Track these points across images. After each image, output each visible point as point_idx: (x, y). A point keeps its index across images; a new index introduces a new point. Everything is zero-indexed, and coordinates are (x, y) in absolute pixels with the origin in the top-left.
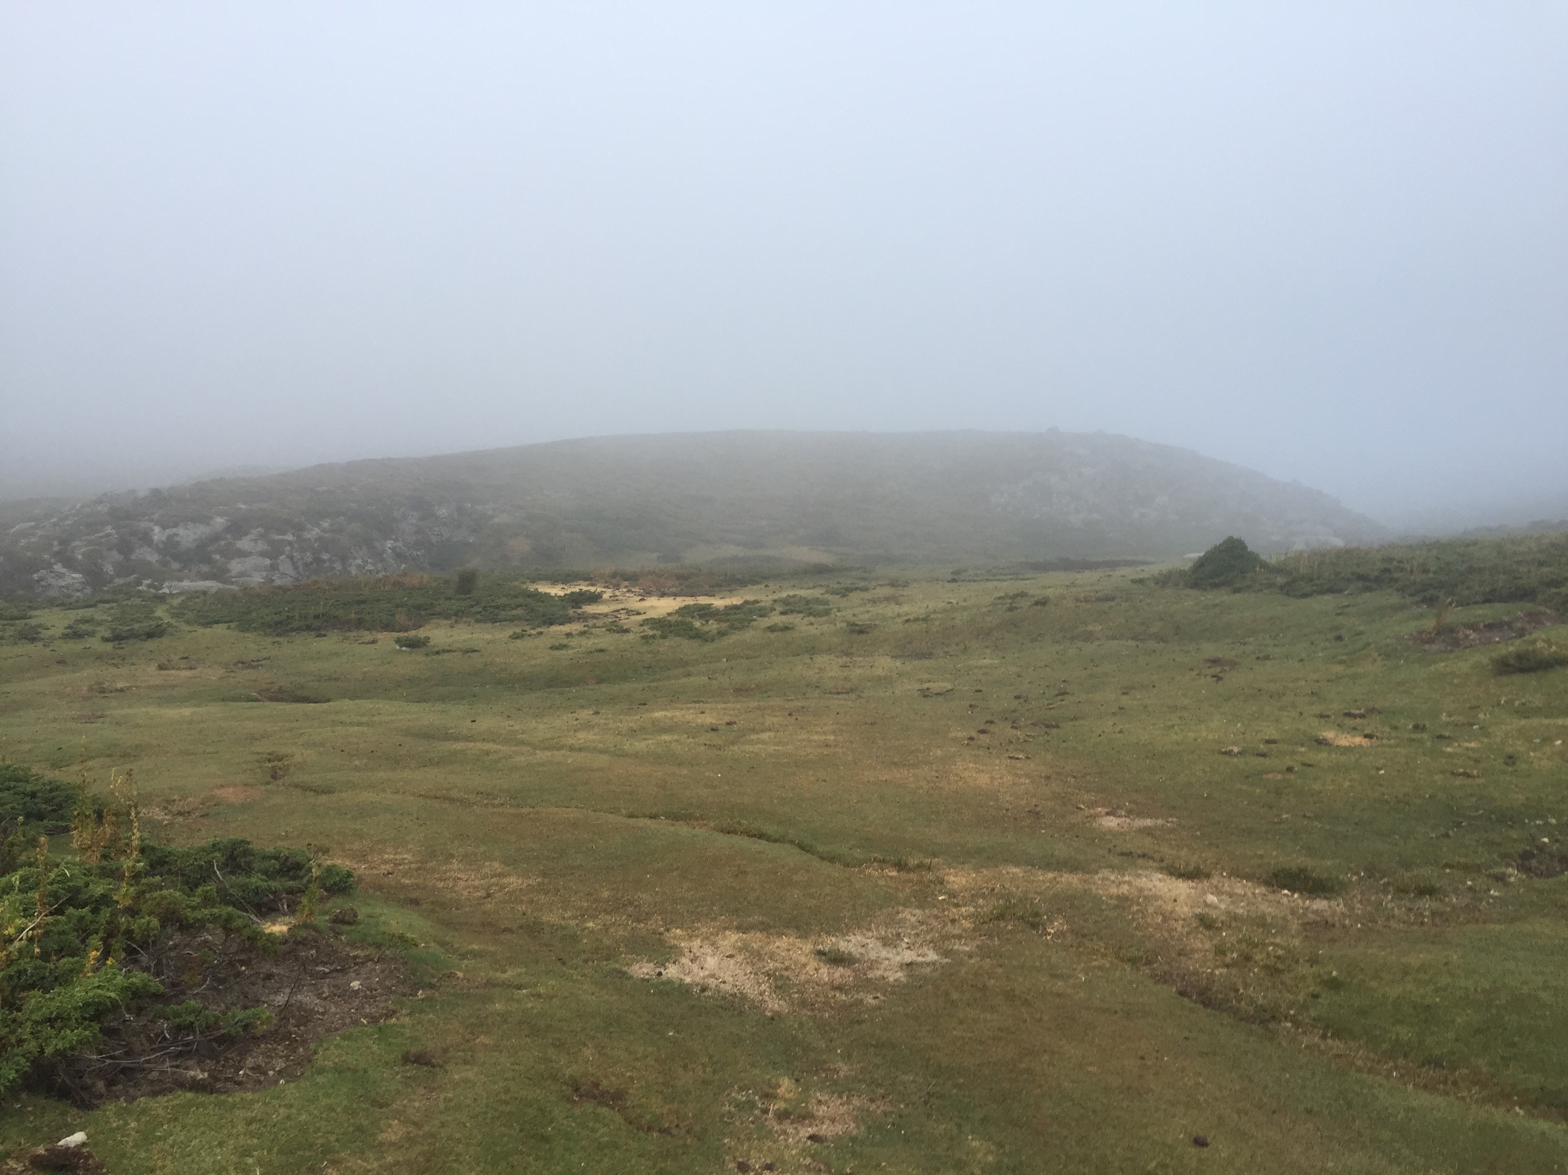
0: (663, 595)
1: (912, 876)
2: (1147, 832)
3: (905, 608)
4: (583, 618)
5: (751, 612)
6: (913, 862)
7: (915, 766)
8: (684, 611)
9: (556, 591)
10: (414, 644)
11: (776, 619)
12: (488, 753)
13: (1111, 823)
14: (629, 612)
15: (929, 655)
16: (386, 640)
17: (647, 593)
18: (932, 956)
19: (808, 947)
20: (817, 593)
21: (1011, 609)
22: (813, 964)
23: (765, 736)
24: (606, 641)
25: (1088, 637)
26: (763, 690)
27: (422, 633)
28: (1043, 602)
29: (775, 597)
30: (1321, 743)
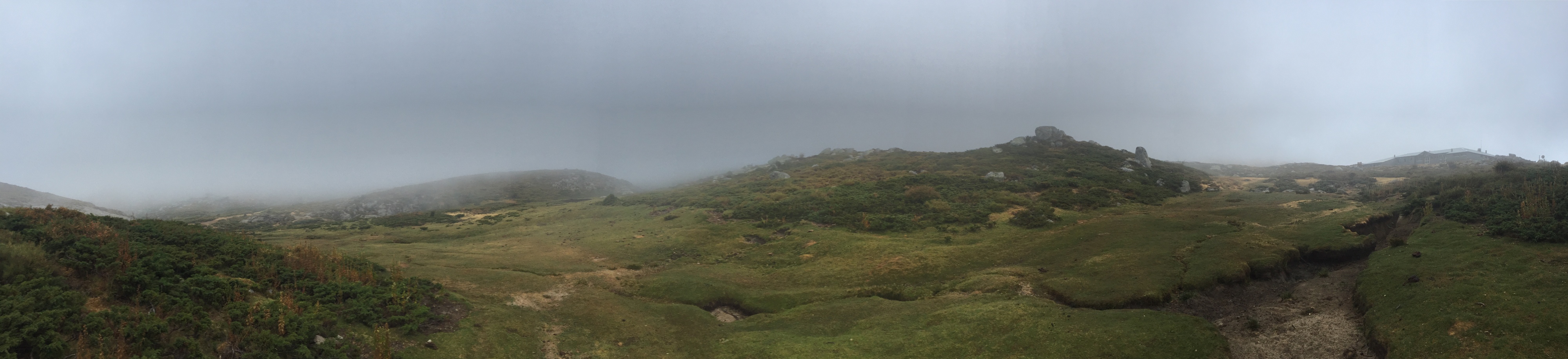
0: (479, 214)
1: (558, 277)
2: (603, 261)
3: (537, 214)
4: (461, 221)
5: (501, 217)
6: (557, 274)
7: (551, 252)
8: (485, 218)
9: (453, 214)
10: (425, 229)
11: (507, 218)
12: (454, 255)
13: (596, 260)
14: (472, 219)
15: (545, 225)
16: (417, 228)
17: (475, 214)
18: (567, 294)
19: (541, 295)
20: (515, 211)
21: (563, 212)
22: (543, 299)
23: (515, 247)
24: (469, 226)
25: (582, 218)
26: (509, 236)
27: (425, 226)
28: (570, 210)
29: (506, 213)
30: (634, 238)
